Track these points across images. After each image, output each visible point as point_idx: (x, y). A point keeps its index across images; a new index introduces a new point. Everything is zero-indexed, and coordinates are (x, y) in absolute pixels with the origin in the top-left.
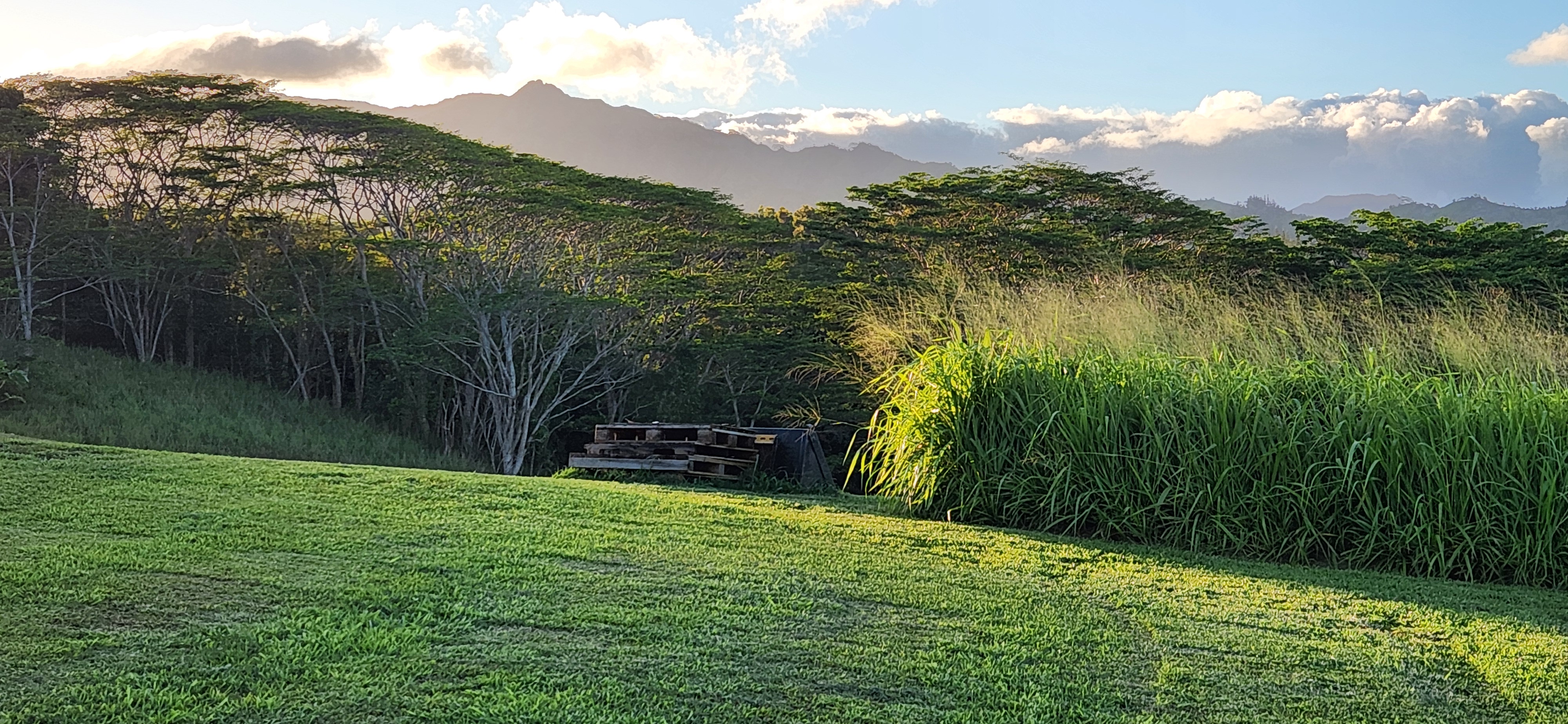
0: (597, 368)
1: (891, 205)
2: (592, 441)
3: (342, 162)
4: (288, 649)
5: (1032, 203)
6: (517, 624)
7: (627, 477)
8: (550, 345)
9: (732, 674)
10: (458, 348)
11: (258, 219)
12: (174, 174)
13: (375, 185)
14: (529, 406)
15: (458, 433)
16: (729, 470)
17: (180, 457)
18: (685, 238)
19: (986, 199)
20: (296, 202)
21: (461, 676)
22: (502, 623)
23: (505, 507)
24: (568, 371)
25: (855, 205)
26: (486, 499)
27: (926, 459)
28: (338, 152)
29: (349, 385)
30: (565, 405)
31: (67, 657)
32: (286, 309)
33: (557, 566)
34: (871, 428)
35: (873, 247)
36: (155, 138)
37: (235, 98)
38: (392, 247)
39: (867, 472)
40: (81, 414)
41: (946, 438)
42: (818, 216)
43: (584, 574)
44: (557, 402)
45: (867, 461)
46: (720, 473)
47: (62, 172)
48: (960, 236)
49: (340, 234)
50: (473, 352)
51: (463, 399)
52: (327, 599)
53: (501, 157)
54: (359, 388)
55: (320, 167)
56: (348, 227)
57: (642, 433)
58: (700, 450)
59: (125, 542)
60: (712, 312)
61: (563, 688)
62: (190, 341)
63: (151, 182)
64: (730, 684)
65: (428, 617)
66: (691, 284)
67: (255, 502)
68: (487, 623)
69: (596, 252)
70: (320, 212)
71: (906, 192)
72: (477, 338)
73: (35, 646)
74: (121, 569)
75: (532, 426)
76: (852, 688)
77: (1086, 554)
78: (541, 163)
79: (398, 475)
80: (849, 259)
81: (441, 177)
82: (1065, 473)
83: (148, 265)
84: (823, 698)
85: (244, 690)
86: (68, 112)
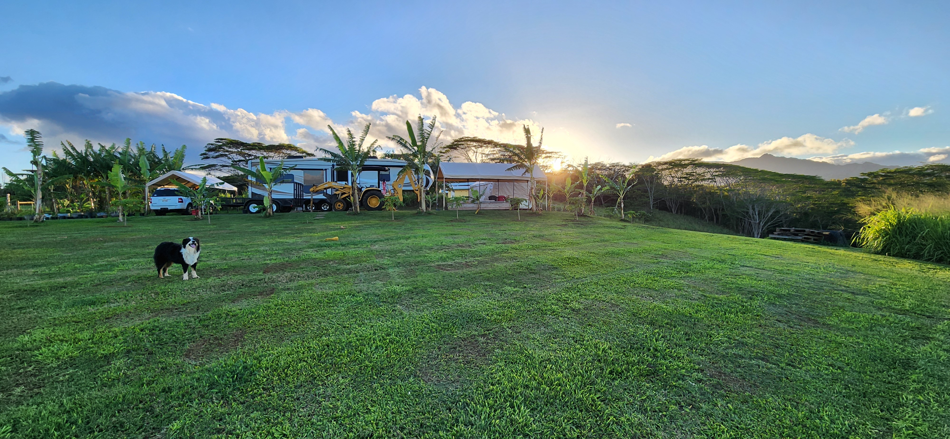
0: (780, 217)
1: (875, 177)
2: (775, 231)
3: (717, 174)
4: (698, 266)
5: (929, 175)
6: (751, 267)
7: (785, 240)
8: (768, 211)
9: (808, 283)
10: (744, 212)
11: (698, 186)
12: (680, 178)
13: (724, 178)
14: (762, 224)
15: (743, 230)
16: (814, 240)
17: (679, 230)
18: (806, 187)
19: (911, 174)
20: (706, 182)
21: (736, 276)
22: (747, 267)
23: (751, 244)
24: (772, 217)
25: (863, 177)
26: (746, 242)
27: (879, 240)
28: (716, 172)
29: (717, 219)
30: (771, 224)
31: (654, 263)
32: (704, 203)
33: (763, 256)
34: (860, 231)
35: (869, 188)
36: (677, 171)
37: (693, 163)
38: (728, 191)
39: (859, 242)
40: (661, 223)
41: (886, 235)
42: (850, 180)
43: (769, 259)
44: (769, 224)
45: (859, 239)
46: (812, 240)
47: (658, 179)
48: (901, 184)
49: (716, 188)
50: (747, 213)
51: (745, 223)
52: (707, 258)
53: (756, 171)
54: (720, 220)
55: (712, 175)
56: (718, 187)
57: (789, 230)
58: (806, 235)
59: (666, 244)
60: (814, 204)
61: (761, 281)
62: (683, 210)
63: (676, 180)
64: (807, 285)
65: (730, 264)
66: (809, 198)
67: (693, 239)
68: (743, 266)
69: (781, 190)
70: (712, 184)
71: (881, 173)
72: (748, 209)
73: (648, 260)
74: (665, 249)
75: (762, 229)
76: (846, 291)
77: (938, 267)
78: (767, 172)
79: (725, 236)
80: (860, 191)
81: (740, 176)
82: (931, 246)
83: (675, 195)
84: (836, 292)
85: (688, 272)
86: (660, 168)
